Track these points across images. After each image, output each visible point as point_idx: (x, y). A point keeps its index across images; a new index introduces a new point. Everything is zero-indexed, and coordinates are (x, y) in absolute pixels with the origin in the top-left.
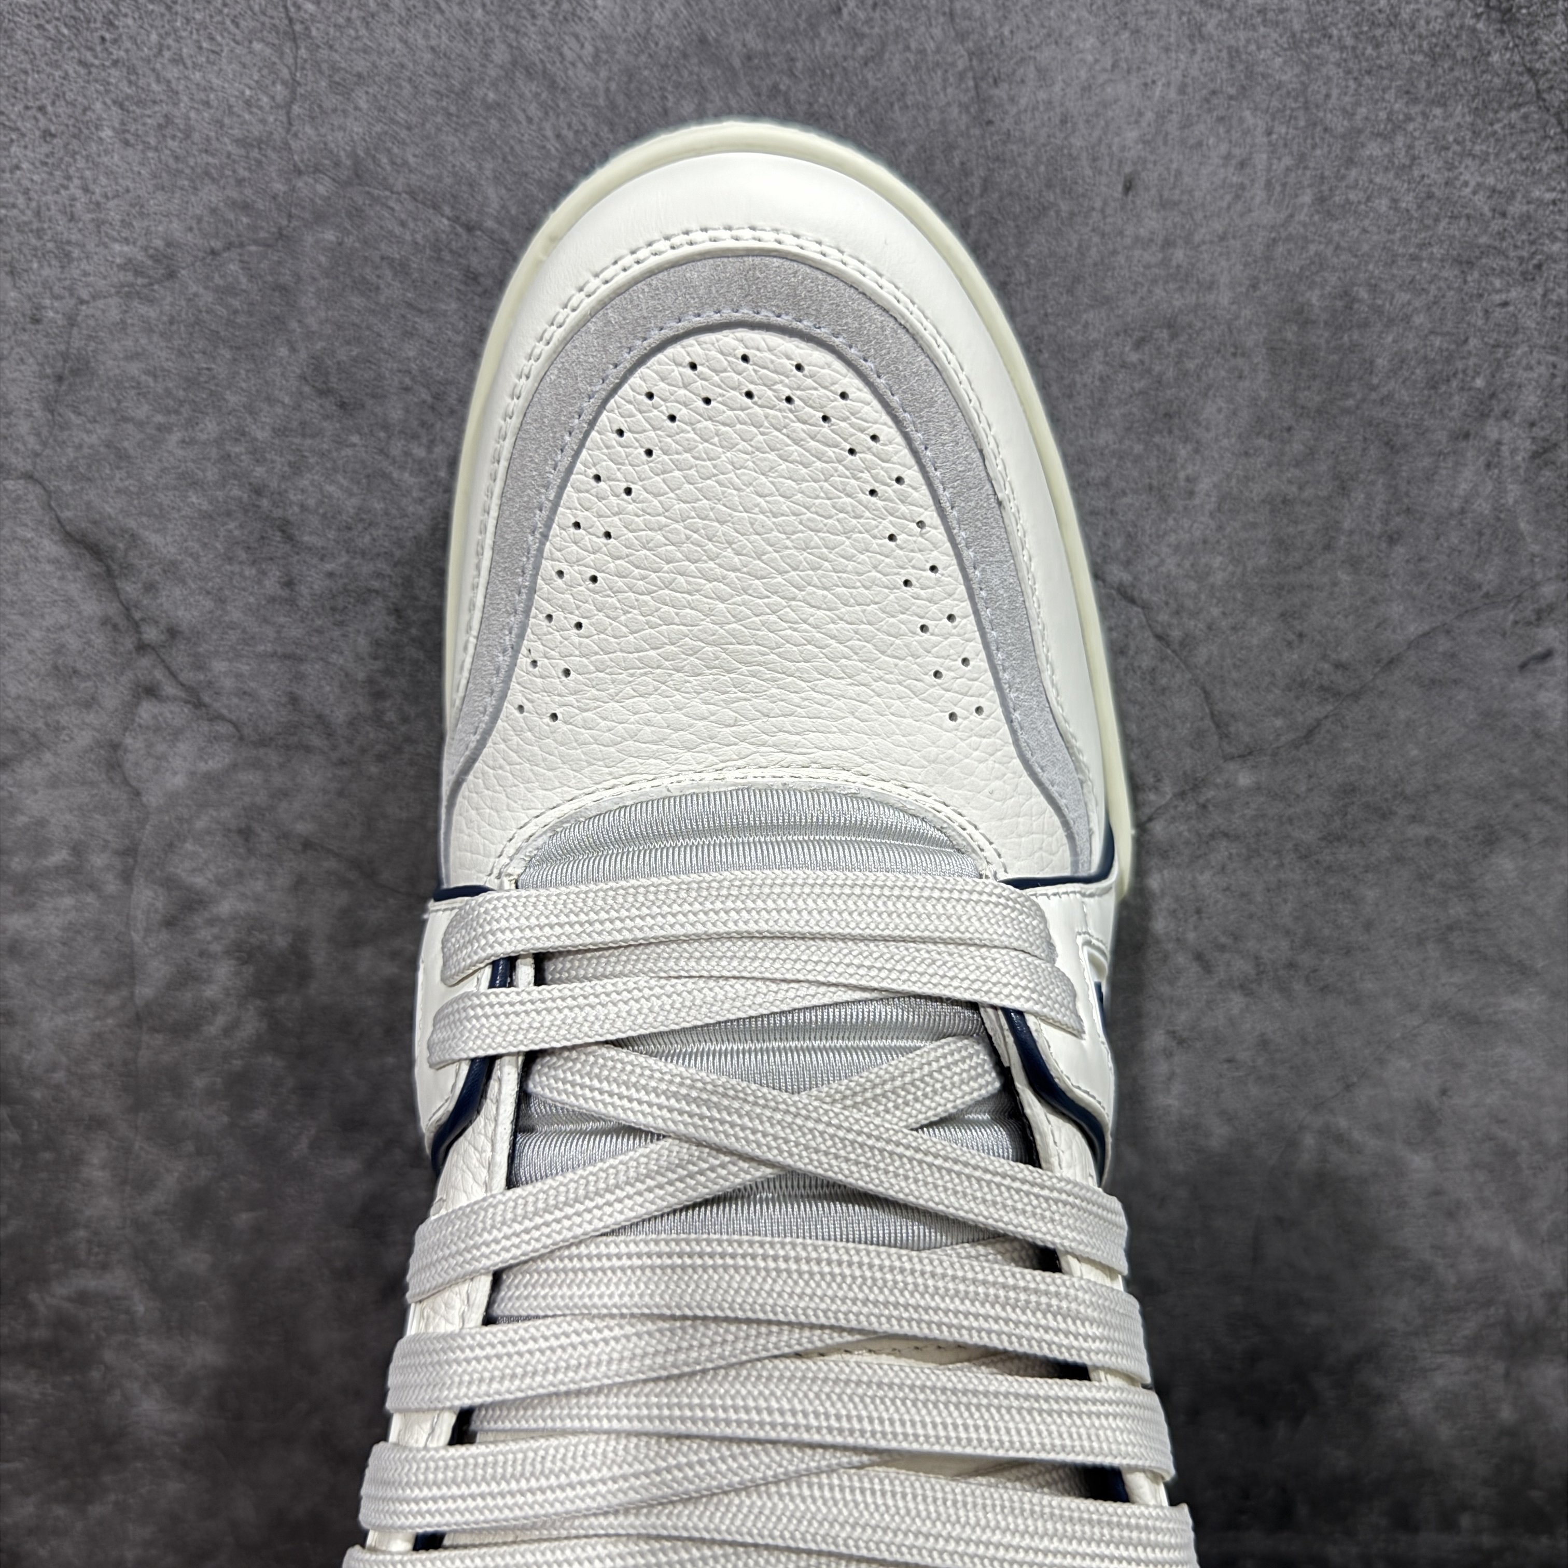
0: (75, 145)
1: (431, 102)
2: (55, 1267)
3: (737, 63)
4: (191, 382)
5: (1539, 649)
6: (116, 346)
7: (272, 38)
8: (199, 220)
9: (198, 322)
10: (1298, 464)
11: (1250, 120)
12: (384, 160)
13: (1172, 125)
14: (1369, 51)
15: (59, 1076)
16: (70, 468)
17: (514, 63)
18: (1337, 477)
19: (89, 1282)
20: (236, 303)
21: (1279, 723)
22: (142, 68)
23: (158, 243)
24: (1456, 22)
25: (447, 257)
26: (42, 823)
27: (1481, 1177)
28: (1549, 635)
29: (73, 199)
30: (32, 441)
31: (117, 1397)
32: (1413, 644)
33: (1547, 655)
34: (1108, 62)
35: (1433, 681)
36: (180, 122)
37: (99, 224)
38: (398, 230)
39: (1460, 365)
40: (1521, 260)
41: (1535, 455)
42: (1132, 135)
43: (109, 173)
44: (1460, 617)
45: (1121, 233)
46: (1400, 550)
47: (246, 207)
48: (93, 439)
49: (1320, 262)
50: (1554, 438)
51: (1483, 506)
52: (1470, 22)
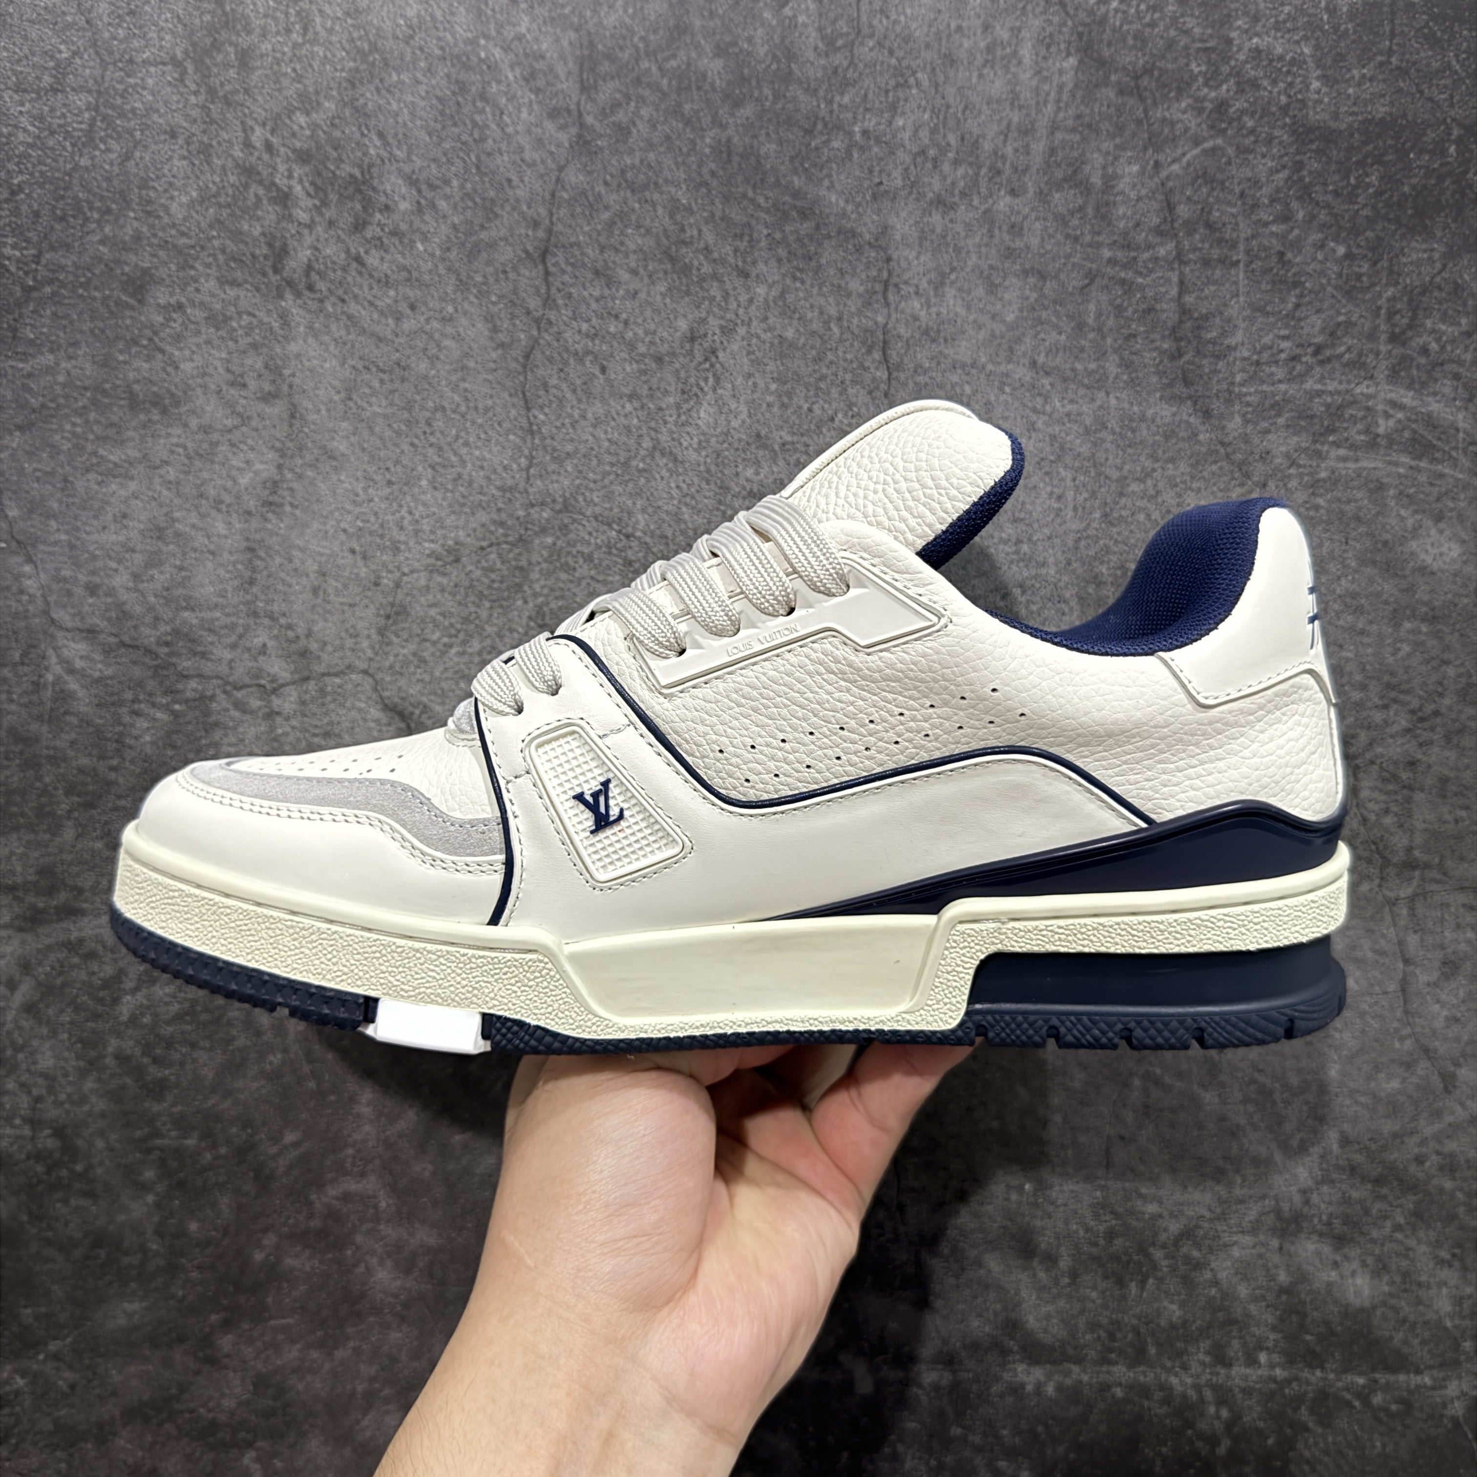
0: (406, 488)
1: (608, 468)
2: (329, 1176)
3: (777, 447)
4: (466, 620)
6: (422, 599)
7: (520, 433)
8: (475, 530)
9: (472, 586)
11: (1063, 473)
12: (581, 499)
14: (1129, 434)
16: (391, 667)
17: (654, 448)
19: (352, 1186)
20: (493, 576)
22: (446, 447)
23: (450, 543)
24: (1178, 418)
25: (614, 551)
27: (1251, 1108)
29: (403, 518)
30: (369, 653)
31: (361, 1268)
36: (466, 477)
37: (417, 532)
38: (587, 537)
43: (425, 504)
47: (502, 524)
48: (405, 651)
49: (1107, 550)
52: (1185, 417)
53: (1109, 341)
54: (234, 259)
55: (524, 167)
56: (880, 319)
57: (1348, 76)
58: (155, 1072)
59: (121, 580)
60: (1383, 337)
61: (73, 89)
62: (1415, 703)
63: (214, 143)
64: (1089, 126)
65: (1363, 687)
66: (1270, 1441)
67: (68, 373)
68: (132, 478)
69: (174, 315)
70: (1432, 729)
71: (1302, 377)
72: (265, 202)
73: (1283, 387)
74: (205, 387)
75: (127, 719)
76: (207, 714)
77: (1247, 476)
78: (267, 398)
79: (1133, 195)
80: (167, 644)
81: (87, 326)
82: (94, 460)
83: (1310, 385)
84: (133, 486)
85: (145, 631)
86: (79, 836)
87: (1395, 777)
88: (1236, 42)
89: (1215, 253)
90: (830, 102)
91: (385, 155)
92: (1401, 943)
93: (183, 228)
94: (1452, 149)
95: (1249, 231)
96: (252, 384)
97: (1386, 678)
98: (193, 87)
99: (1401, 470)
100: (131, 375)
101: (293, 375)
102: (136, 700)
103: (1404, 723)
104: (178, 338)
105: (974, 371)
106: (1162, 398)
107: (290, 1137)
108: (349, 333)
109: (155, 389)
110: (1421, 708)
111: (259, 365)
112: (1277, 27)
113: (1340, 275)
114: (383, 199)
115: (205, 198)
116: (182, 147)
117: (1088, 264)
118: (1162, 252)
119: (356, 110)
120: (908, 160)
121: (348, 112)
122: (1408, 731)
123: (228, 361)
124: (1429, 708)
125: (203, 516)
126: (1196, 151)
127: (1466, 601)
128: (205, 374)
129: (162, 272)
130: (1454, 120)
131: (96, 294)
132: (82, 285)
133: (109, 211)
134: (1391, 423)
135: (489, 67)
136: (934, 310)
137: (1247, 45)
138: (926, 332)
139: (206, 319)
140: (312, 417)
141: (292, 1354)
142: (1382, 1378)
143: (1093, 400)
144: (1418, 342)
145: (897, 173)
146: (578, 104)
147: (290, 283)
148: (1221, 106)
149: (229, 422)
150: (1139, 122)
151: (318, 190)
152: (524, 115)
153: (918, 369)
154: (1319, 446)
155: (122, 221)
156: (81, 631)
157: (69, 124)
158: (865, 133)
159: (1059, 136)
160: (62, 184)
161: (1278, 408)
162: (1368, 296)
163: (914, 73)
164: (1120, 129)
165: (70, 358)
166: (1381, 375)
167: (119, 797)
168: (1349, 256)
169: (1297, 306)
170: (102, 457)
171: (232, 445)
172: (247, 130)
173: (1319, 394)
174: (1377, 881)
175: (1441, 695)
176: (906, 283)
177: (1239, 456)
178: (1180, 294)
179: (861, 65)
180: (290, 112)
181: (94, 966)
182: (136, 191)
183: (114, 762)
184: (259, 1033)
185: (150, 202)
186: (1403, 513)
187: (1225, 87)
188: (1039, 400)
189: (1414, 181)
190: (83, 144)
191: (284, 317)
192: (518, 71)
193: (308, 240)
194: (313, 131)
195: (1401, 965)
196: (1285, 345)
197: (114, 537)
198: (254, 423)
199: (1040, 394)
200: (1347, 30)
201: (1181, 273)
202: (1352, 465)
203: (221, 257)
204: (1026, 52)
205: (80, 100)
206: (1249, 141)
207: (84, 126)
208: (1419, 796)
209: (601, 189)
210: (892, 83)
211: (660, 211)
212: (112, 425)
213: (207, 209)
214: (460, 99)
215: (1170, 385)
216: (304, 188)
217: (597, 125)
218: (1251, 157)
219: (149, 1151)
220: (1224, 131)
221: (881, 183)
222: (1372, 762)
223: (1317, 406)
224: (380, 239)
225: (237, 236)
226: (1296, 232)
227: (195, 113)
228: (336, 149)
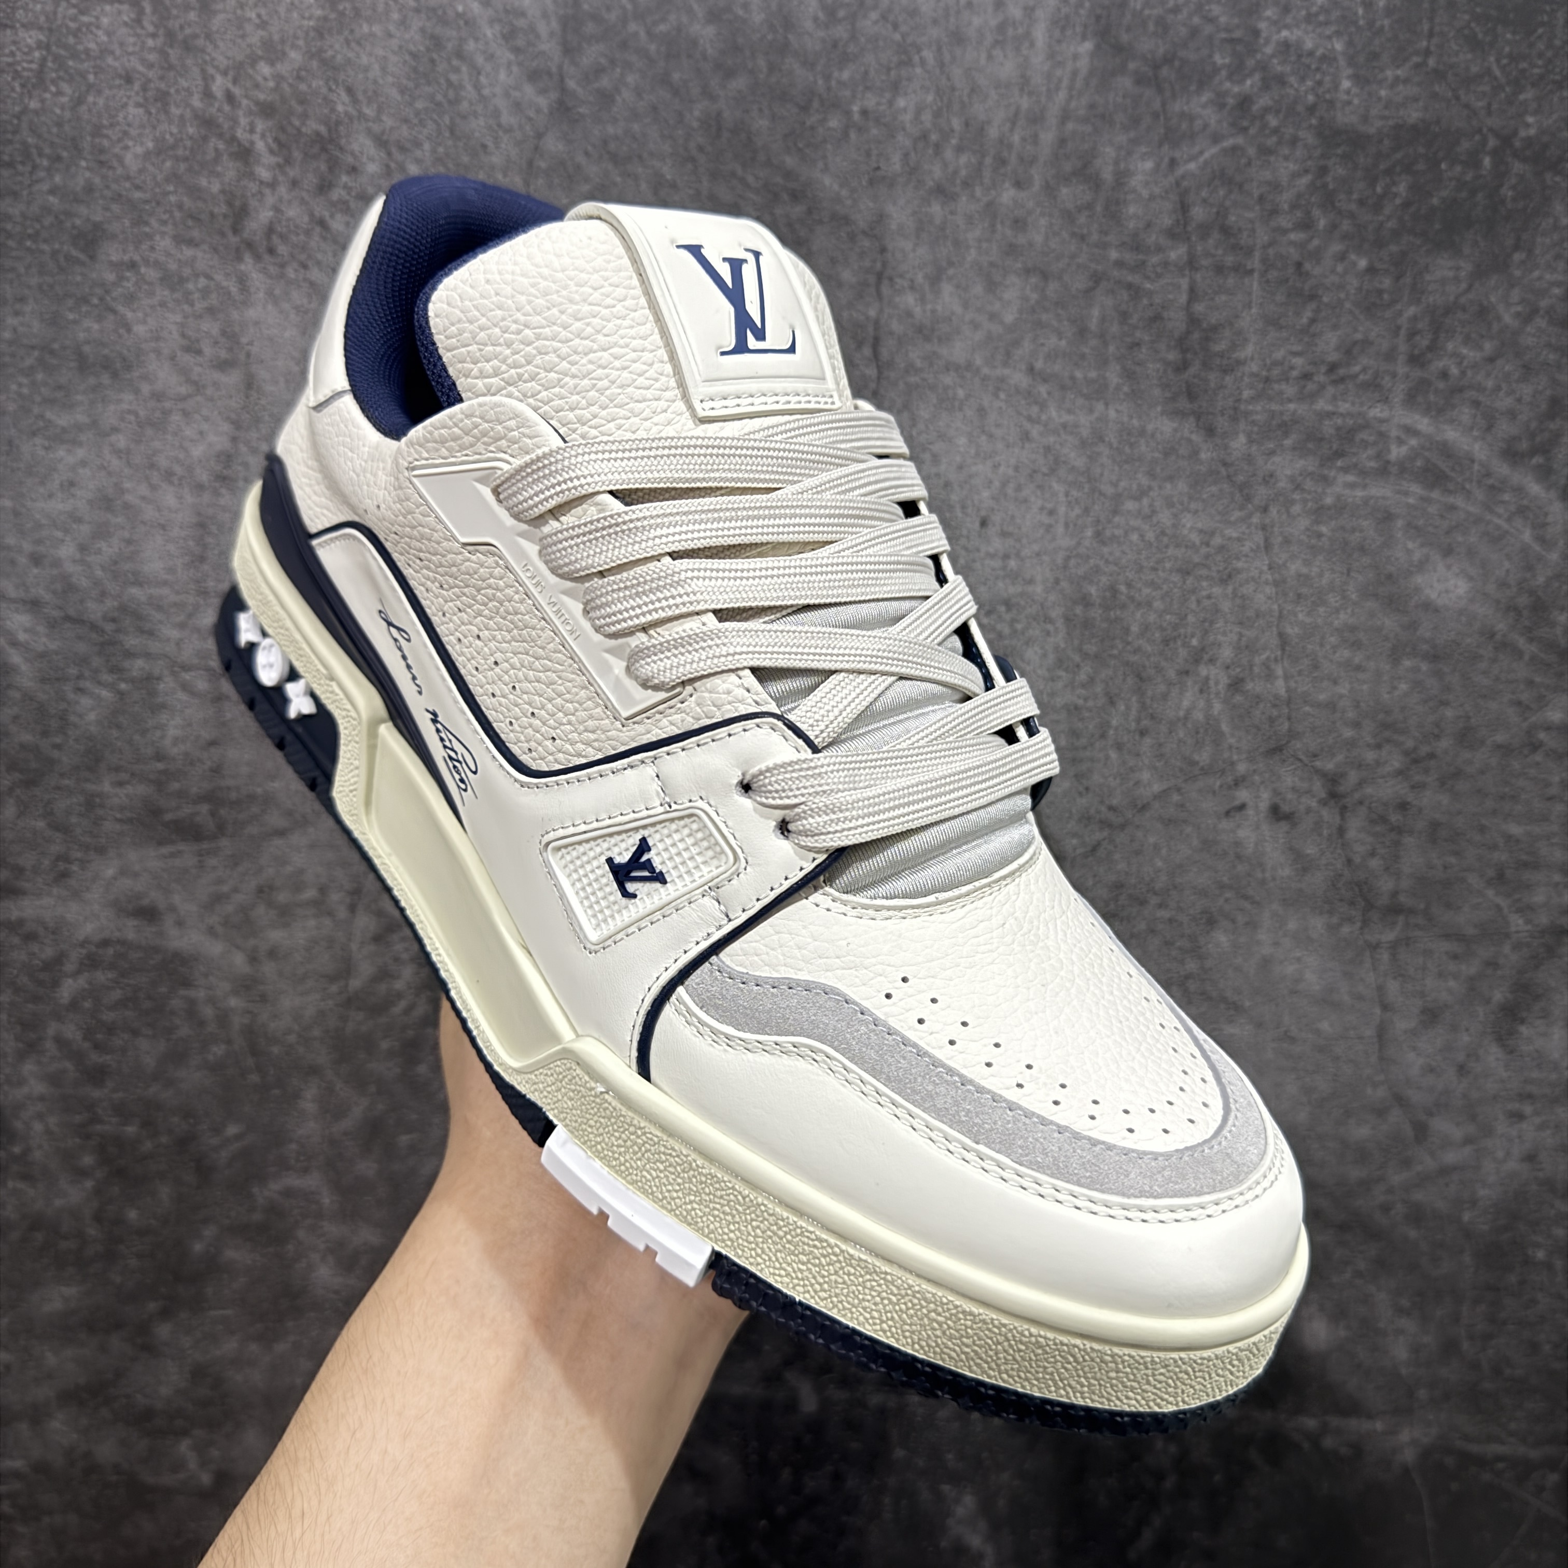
2: (272, 1170)
5: (1237, 803)
10: (1083, 686)
11: (1055, 486)
13: (1010, 490)
14: (1127, 449)
15: (292, 1038)
18: (1107, 694)
19: (293, 1181)
21: (1074, 841)
26: (301, 871)
28: (1243, 795)
31: (303, 1264)
32: (1156, 797)
33: (1242, 807)
34: (973, 451)
35: (1170, 820)
39: (1182, 631)
40: (1219, 572)
41: (1230, 685)
42: (986, 494)
44: (1186, 781)
45: (978, 550)
46: (1148, 741)
49: (1097, 570)
50: (1241, 675)
51: (1199, 716)
52: (1186, 433)
53: (1111, 349)
54: (191, 216)
55: (501, 133)
56: (872, 313)
57: (1380, 76)
58: (95, 1058)
59: (67, 551)
60: (1402, 359)
61: (24, 26)
62: (1410, 744)
63: (172, 91)
64: (1103, 117)
65: (1357, 725)
66: (1217, 1477)
67: (15, 330)
68: (80, 444)
69: (128, 274)
70: (1426, 771)
71: (1313, 397)
72: (225, 157)
73: (1292, 406)
74: (158, 352)
75: (71, 696)
76: (153, 693)
77: (1248, 499)
78: (223, 365)
79: (1145, 193)
80: (114, 620)
81: (34, 281)
82: (41, 424)
83: (1322, 405)
84: (81, 453)
85: (91, 605)
86: (21, 814)
87: (1383, 819)
88: (1264, 35)
89: (1230, 260)
90: (827, 78)
91: (354, 113)
92: (1380, 989)
93: (138, 182)
94: (1487, 161)
95: (1266, 238)
96: (208, 350)
97: (1381, 716)
98: (151, 29)
99: (1411, 501)
100: (82, 336)
101: (251, 343)
102: (80, 677)
103: (1397, 765)
104: (130, 299)
105: (968, 375)
106: (1163, 413)
107: (232, 1130)
108: (310, 303)
109: (106, 351)
110: (1415, 749)
111: (215, 330)
112: (1309, 19)
113: (1360, 289)
114: (350, 160)
115: (161, 150)
116: (137, 94)
117: (1093, 265)
118: (1173, 255)
119: (324, 62)
120: (908, 143)
121: (315, 64)
122: (1400, 773)
123: (182, 325)
124: (1424, 750)
125: (153, 488)
126: (1214, 150)
127: (1469, 640)
128: (158, 339)
129: (115, 227)
130: (1491, 130)
131: (45, 247)
132: (29, 236)
133: (59, 158)
134: (1404, 450)
135: (466, 23)
136: (929, 307)
137: (1275, 37)
138: (920, 329)
139: (162, 279)
140: (269, 388)
141: (230, 1346)
142: (1335, 1421)
143: (1091, 411)
144: (1440, 364)
145: (896, 158)
146: (560, 67)
147: (250, 245)
148: (1244, 103)
149: (183, 390)
150: (1156, 116)
151: (281, 146)
152: (502, 76)
153: (910, 368)
154: (1326, 472)
155: (73, 169)
156: (24, 602)
157: (19, 63)
158: (864, 113)
159: (1070, 126)
160: (9, 128)
161: (1285, 428)
162: (1388, 314)
163: (919, 50)
164: (1136, 121)
165: (17, 314)
166: (1398, 397)
167: (62, 775)
168: (1371, 270)
169: (1313, 321)
170: (50, 421)
171: (186, 414)
172: (207, 79)
173: (1330, 415)
174: (1359, 924)
175: (1437, 737)
176: (901, 276)
177: (1241, 478)
178: (1190, 301)
179: (863, 40)
180: (254, 60)
181: (35, 947)
182: (89, 138)
183: (58, 740)
184: (202, 1023)
185: (102, 151)
186: (1410, 545)
187: (1249, 82)
188: (1035, 409)
189: (1444, 193)
190: (34, 86)
191: (242, 280)
192: (497, 27)
193: (270, 200)
194: (278, 85)
195: (1378, 1011)
196: (1298, 361)
197: (60, 506)
198: (209, 391)
199: (1036, 403)
200: (1382, 27)
201: (1191, 278)
202: (1359, 493)
203: (177, 214)
204: (1040, 34)
205: (30, 38)
206: (1271, 141)
207: (34, 66)
208: (1408, 840)
209: (580, 159)
210: (895, 59)
211: (644, 186)
212: (60, 387)
213: (164, 161)
214: (435, 56)
215: (1174, 399)
216: (267, 145)
217: (580, 91)
218: (1272, 159)
219: (88, 1137)
220: (1245, 130)
221: (878, 168)
222: (1361, 803)
223: (1328, 428)
224: (346, 203)
225: (195, 192)
226: (1316, 242)
227: (152, 57)
228: (302, 102)
